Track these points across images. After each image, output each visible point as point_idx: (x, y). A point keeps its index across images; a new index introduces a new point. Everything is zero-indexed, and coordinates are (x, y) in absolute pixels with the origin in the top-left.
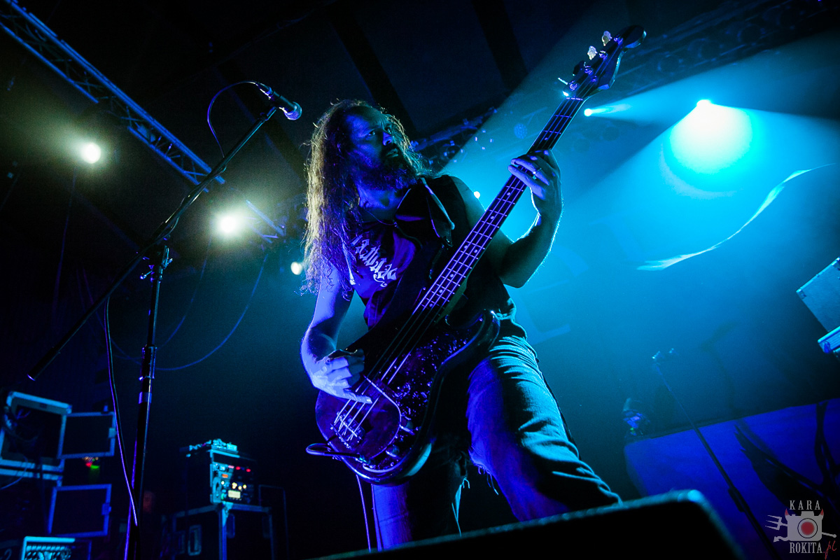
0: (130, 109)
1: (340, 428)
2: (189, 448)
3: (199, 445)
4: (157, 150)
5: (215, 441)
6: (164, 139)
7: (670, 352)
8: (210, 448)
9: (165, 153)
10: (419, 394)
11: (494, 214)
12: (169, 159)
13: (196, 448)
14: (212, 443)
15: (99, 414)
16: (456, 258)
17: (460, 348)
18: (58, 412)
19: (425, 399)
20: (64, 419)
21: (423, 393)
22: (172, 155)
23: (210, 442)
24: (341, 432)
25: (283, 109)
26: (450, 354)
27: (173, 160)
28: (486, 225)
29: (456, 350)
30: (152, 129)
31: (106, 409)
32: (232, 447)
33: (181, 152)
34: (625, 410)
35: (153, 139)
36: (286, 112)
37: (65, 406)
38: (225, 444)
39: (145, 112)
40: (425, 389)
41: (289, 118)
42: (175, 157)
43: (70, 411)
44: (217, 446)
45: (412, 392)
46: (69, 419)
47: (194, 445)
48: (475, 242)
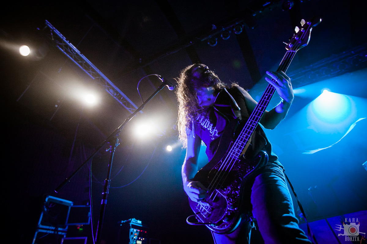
0: (107, 82)
1: (200, 208)
2: (121, 222)
3: (126, 221)
4: (117, 99)
5: (132, 219)
6: (120, 95)
7: (315, 187)
8: (130, 222)
9: (120, 100)
10: (235, 192)
11: (260, 106)
12: (121, 103)
13: (124, 222)
14: (131, 220)
15: (84, 206)
16: (246, 128)
17: (252, 170)
18: (67, 205)
19: (238, 194)
20: (70, 208)
21: (237, 192)
22: (123, 101)
23: (130, 220)
24: (201, 210)
25: (168, 86)
26: (247, 173)
27: (123, 103)
28: (257, 112)
29: (250, 171)
30: (115, 90)
31: (88, 204)
32: (139, 222)
33: (126, 100)
34: (298, 210)
35: (115, 94)
36: (168, 87)
37: (70, 202)
38: (136, 220)
39: (113, 84)
40: (237, 189)
41: (169, 89)
42: (124, 102)
43: (72, 205)
44: (134, 221)
45: (231, 191)
46: (72, 208)
47: (124, 220)
48: (253, 119)
